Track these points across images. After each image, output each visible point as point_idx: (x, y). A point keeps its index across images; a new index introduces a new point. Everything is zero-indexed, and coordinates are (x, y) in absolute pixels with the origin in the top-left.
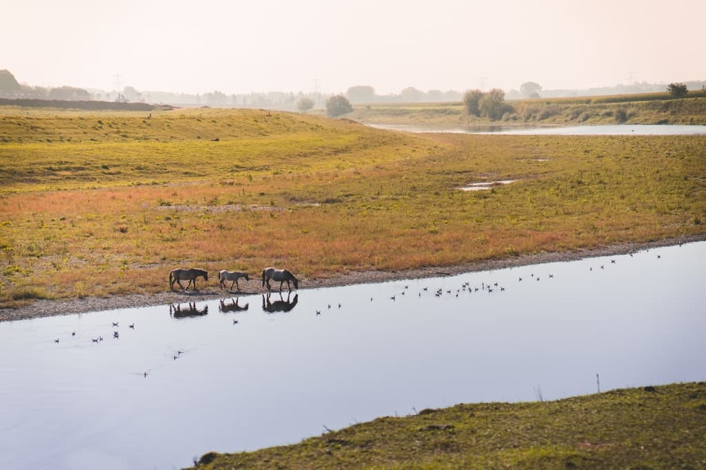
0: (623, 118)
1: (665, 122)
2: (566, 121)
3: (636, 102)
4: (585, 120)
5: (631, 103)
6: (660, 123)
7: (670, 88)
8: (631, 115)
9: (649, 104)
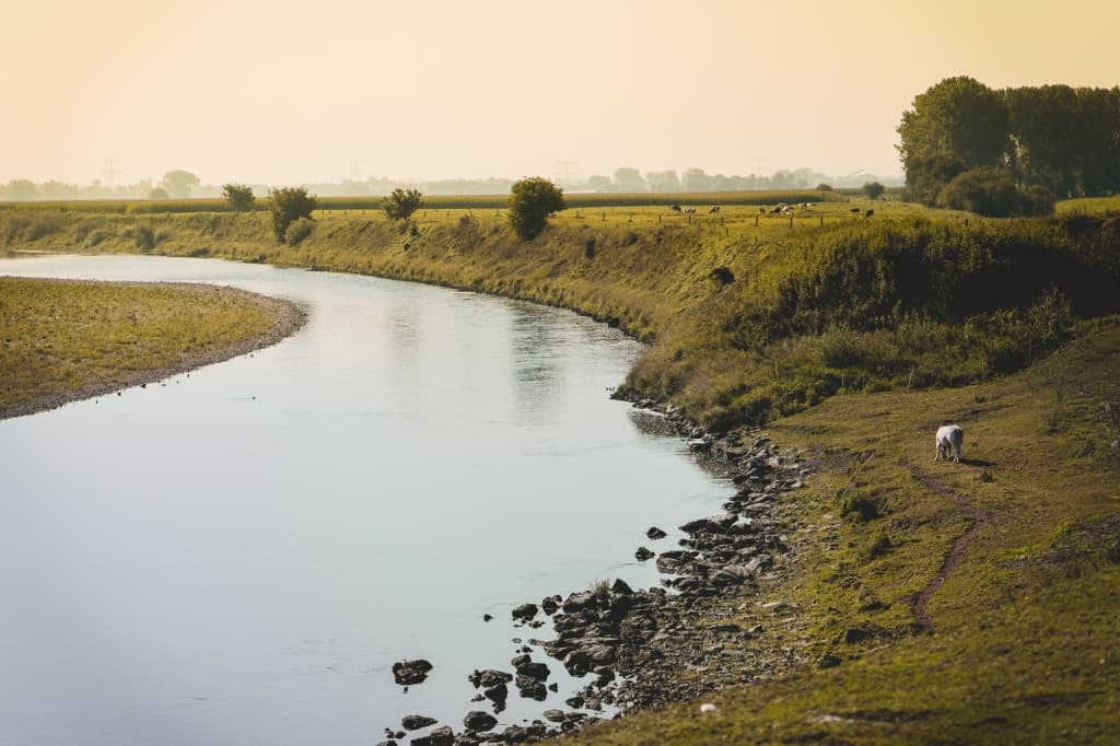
0: (148, 243)
1: (202, 253)
2: (68, 244)
3: (177, 215)
4: (95, 243)
5: (172, 215)
6: (196, 254)
7: (226, 192)
8: (163, 238)
9: (191, 219)
